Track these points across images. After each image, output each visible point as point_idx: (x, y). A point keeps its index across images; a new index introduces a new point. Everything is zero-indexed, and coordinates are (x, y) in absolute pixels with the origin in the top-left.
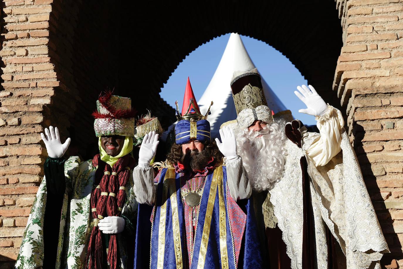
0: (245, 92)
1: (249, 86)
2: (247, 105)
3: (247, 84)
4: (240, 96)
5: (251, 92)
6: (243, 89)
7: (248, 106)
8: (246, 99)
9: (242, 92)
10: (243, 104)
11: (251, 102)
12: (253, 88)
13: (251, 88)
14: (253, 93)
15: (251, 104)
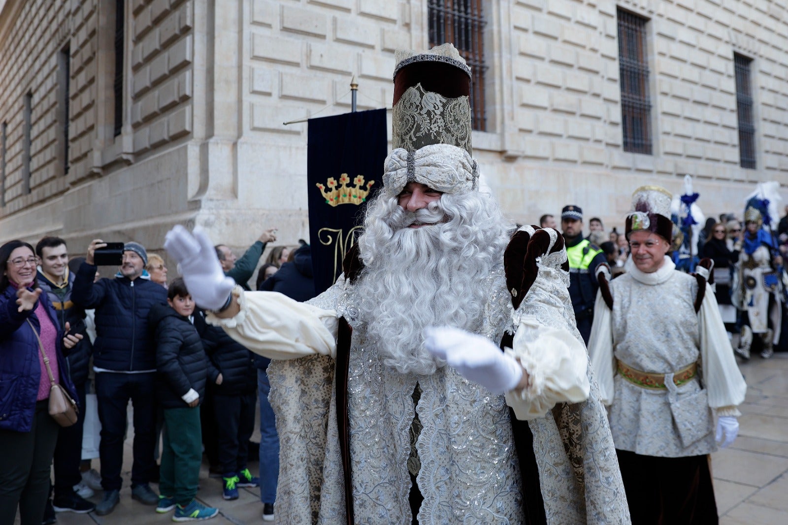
0: (405, 103)
6: (404, 96)
7: (403, 141)
10: (397, 134)
11: (412, 132)
14: (421, 109)
15: (410, 138)
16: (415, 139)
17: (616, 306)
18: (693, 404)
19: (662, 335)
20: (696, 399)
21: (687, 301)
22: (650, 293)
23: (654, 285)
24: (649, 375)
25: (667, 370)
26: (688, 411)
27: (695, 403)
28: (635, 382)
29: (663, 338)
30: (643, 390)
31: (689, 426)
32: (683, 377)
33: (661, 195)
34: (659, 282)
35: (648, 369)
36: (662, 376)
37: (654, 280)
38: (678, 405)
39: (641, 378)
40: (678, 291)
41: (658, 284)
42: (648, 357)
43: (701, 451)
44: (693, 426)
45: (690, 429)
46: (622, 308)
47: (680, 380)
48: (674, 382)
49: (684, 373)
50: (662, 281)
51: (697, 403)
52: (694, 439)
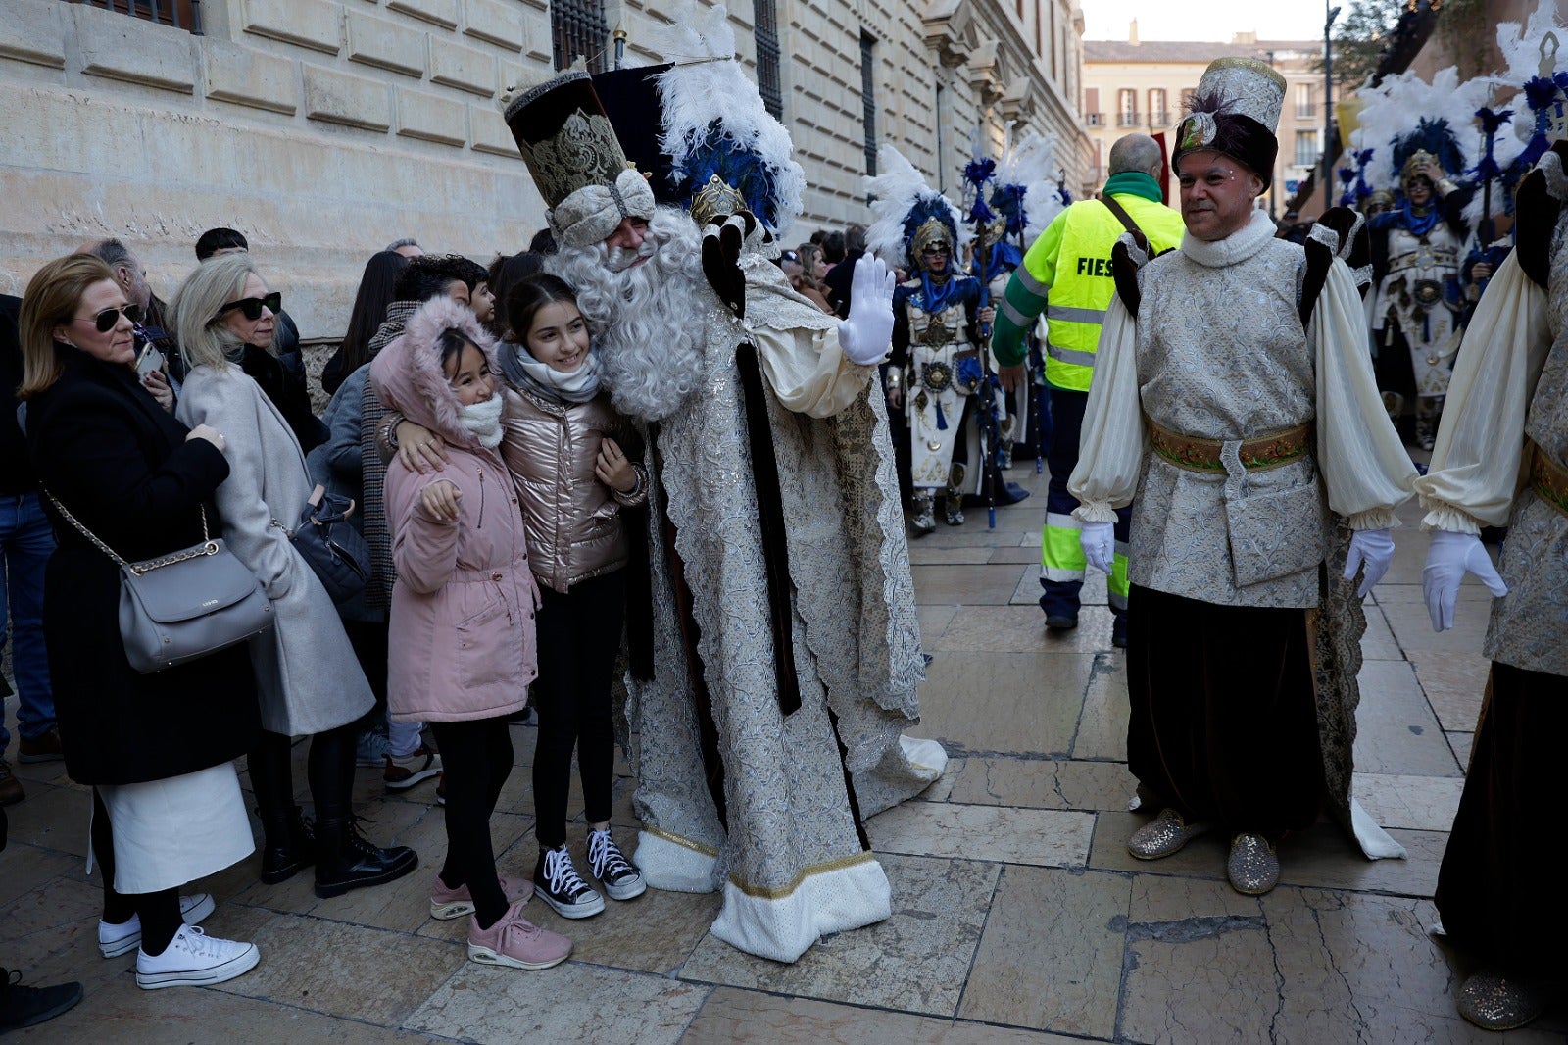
0: (572, 134)
1: (580, 114)
2: (585, 173)
3: (574, 112)
4: (554, 149)
5: (589, 135)
6: (565, 126)
7: (590, 177)
8: (581, 156)
9: (561, 135)
10: (571, 172)
11: (598, 164)
12: (594, 118)
13: (588, 121)
14: (595, 136)
15: (599, 171)
16: (605, 172)
17: (1144, 311)
18: (1275, 509)
19: (1223, 364)
20: (1284, 501)
21: (1285, 296)
22: (1211, 282)
23: (1222, 267)
24: (1192, 442)
25: (1228, 434)
26: (1262, 520)
27: (1280, 508)
28: (1169, 457)
29: (1225, 371)
30: (1181, 472)
31: (1257, 549)
32: (1266, 452)
33: (1255, 76)
34: (1232, 261)
35: (1189, 428)
36: (1218, 444)
37: (1219, 255)
38: (1242, 504)
39: (1180, 448)
40: (1268, 278)
41: (1230, 265)
42: (1189, 405)
43: (1280, 601)
44: (1265, 549)
45: (1257, 555)
46: (1155, 312)
47: (1257, 457)
48: (1243, 459)
49: (1269, 443)
50: (1238, 258)
51: (1286, 509)
52: (1262, 576)
